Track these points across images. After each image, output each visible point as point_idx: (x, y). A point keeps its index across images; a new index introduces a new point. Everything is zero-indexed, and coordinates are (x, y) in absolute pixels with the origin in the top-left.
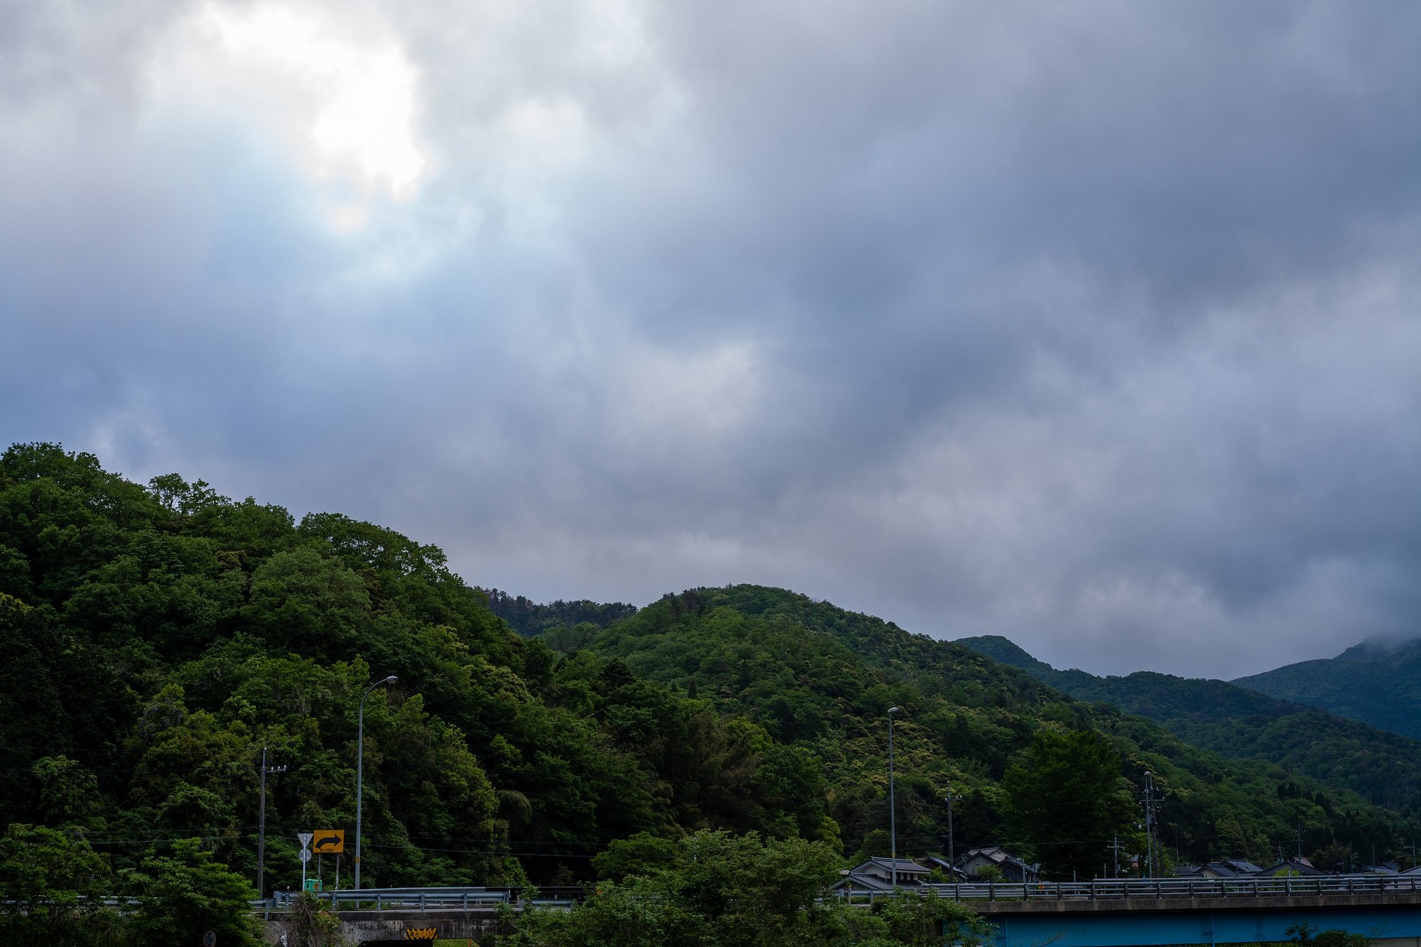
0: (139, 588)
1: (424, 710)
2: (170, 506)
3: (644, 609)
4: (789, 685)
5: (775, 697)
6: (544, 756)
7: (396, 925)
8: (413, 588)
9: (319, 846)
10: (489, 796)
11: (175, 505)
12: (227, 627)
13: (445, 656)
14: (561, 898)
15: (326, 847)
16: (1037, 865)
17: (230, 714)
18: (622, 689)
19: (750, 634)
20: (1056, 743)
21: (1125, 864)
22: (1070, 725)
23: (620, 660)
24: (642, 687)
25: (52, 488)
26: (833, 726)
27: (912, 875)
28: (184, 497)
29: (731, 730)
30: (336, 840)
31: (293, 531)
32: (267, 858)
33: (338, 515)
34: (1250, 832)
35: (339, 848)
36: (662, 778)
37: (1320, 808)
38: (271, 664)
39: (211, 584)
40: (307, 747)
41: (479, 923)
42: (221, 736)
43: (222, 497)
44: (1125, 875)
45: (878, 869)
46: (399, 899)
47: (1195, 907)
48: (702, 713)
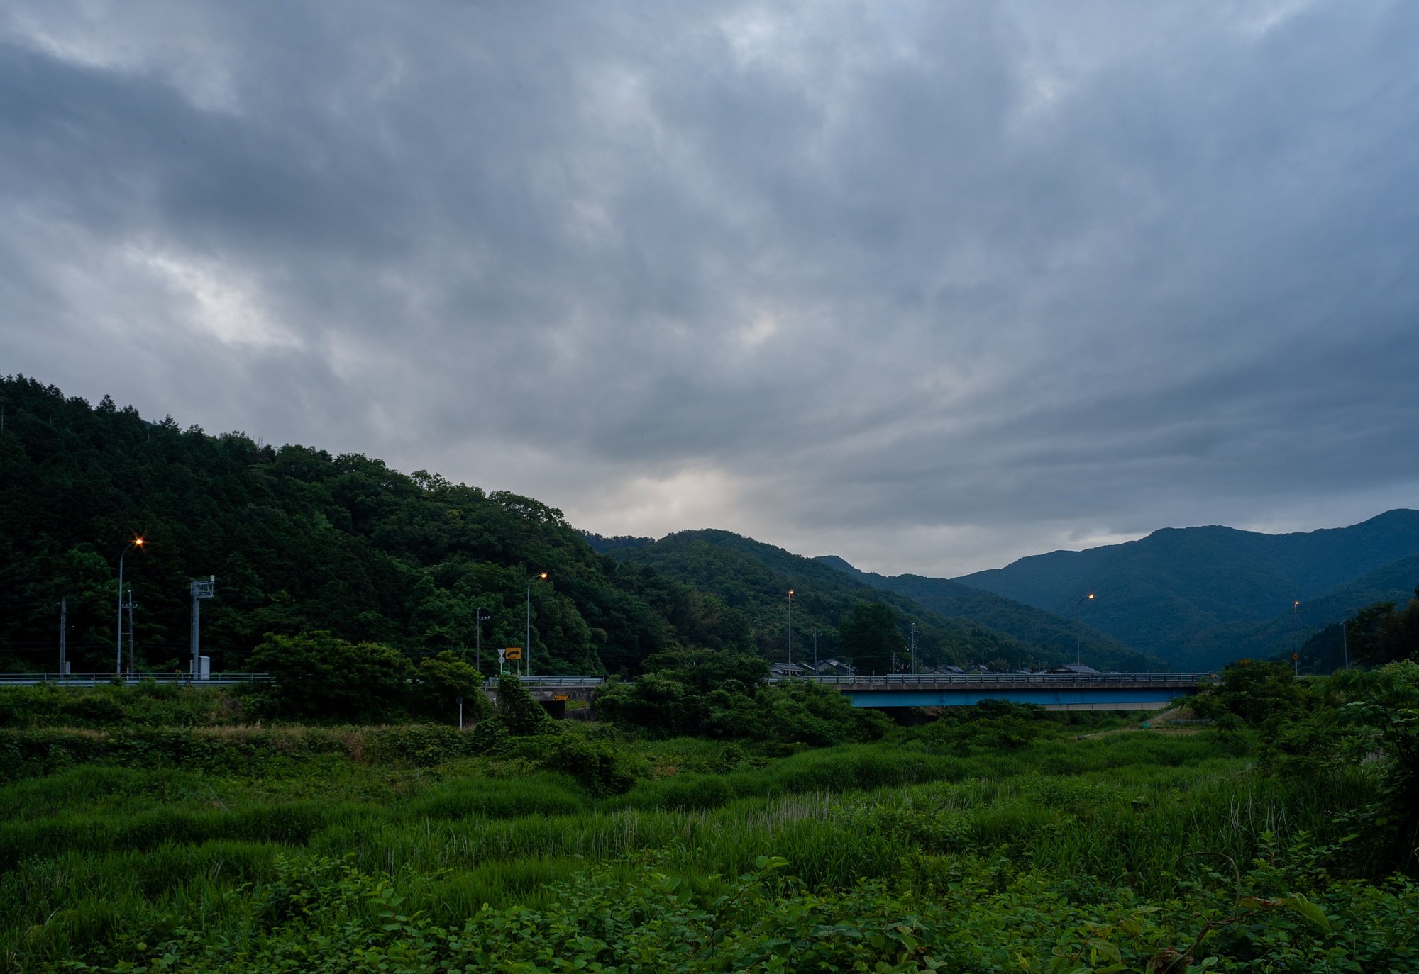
0: (409, 528)
1: (554, 590)
2: (422, 486)
3: (659, 540)
4: (732, 579)
5: (725, 585)
6: (613, 613)
7: (549, 694)
8: (547, 529)
9: (509, 655)
10: (586, 630)
11: (425, 486)
12: (453, 548)
13: (563, 564)
15: (512, 656)
17: (457, 591)
18: (652, 579)
19: (713, 553)
21: (898, 667)
22: (870, 600)
23: (651, 566)
24: (661, 578)
25: (362, 477)
26: (754, 599)
27: (795, 672)
28: (429, 482)
29: (705, 601)
30: (517, 653)
31: (485, 500)
33: (508, 492)
34: (957, 653)
35: (519, 657)
36: (671, 624)
37: (992, 641)
38: (476, 566)
39: (445, 526)
40: (497, 608)
41: (589, 693)
42: (453, 602)
43: (449, 483)
44: (897, 673)
45: (779, 667)
46: (550, 681)
47: (936, 688)
48: (690, 592)
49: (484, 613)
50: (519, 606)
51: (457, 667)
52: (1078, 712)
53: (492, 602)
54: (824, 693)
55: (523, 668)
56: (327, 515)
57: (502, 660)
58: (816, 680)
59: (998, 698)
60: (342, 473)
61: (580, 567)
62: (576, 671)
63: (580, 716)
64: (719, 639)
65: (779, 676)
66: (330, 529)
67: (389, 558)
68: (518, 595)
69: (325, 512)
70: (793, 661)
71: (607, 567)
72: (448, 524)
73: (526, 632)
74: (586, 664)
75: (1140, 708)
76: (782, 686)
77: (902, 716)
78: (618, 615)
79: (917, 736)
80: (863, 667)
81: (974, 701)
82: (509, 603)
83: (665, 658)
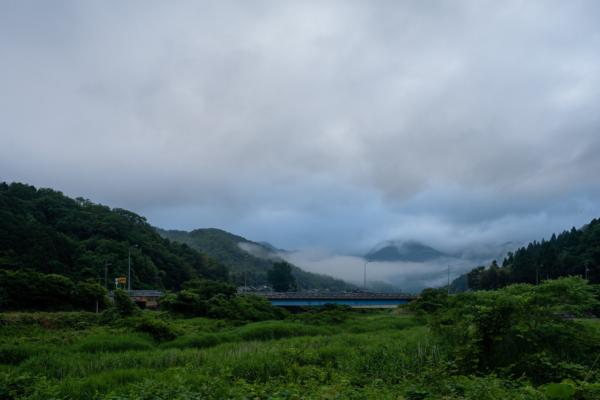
0: (74, 223)
1: (142, 252)
2: (80, 204)
3: (190, 232)
5: (218, 252)
6: (169, 264)
7: (139, 298)
9: (120, 281)
10: (157, 271)
11: (82, 204)
12: (95, 233)
13: (146, 241)
15: (122, 281)
16: (274, 289)
18: (186, 249)
20: (278, 264)
21: (292, 289)
23: (186, 243)
25: (51, 199)
26: (231, 259)
28: (84, 203)
30: (124, 280)
31: (111, 212)
33: (121, 209)
34: (317, 284)
35: (125, 282)
37: (331, 279)
39: (91, 223)
40: (115, 259)
41: (157, 298)
42: (94, 257)
43: (93, 203)
44: (292, 291)
45: (241, 289)
46: (140, 293)
47: (307, 298)
48: (203, 255)
49: (109, 262)
50: (126, 259)
51: (96, 286)
52: (365, 308)
53: (113, 257)
54: (260, 300)
55: (127, 287)
56: (34, 216)
57: (117, 283)
58: (256, 294)
59: (332, 303)
60: (41, 197)
61: (154, 243)
62: (151, 288)
63: (152, 308)
64: (216, 276)
65: (241, 292)
66: (35, 222)
67: (64, 236)
68: (125, 254)
69: (33, 214)
70: (247, 286)
71: (166, 243)
72: (92, 222)
73: (128, 271)
74: (156, 286)
75: (389, 307)
76: (242, 296)
77: (294, 310)
78: (172, 265)
79: (298, 318)
80: (277, 289)
81: (323, 303)
82: (121, 258)
83: (191, 283)
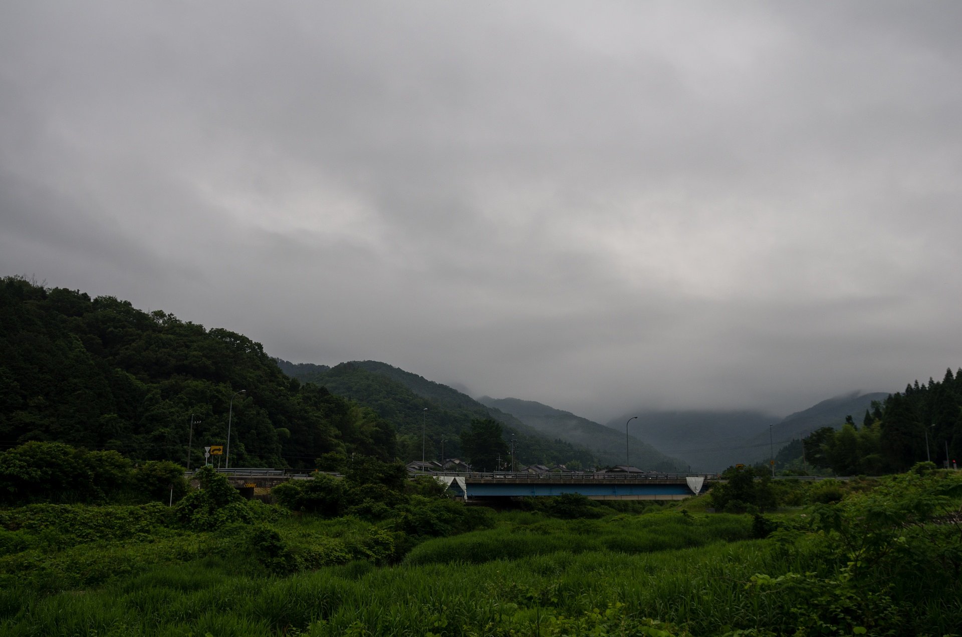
0: (145, 353)
1: (253, 402)
3: (333, 368)
4: (385, 398)
7: (241, 482)
8: (250, 357)
9: (213, 451)
11: (161, 321)
12: (178, 369)
13: (260, 383)
14: (303, 473)
15: (215, 452)
16: (471, 465)
17: (178, 401)
19: (371, 378)
20: (479, 422)
21: (502, 466)
22: (484, 416)
24: (333, 396)
25: (114, 314)
26: (400, 413)
27: (427, 468)
29: (364, 413)
30: (219, 450)
32: (191, 456)
35: (221, 453)
36: (338, 429)
37: (569, 448)
38: (195, 383)
39: (173, 353)
40: (208, 414)
41: (272, 482)
42: (174, 410)
43: (179, 320)
44: (501, 470)
45: (416, 464)
46: (243, 472)
47: (529, 483)
48: (353, 406)
50: (225, 413)
52: (628, 501)
53: (204, 411)
55: (224, 461)
56: (83, 341)
57: (207, 455)
59: (573, 491)
60: (97, 311)
61: (272, 386)
62: (264, 465)
63: (265, 499)
65: (416, 471)
67: (127, 375)
68: (224, 405)
69: (82, 338)
70: (427, 459)
72: (175, 351)
73: (227, 434)
74: (272, 460)
75: (669, 499)
78: (301, 422)
80: (478, 465)
82: (217, 412)
